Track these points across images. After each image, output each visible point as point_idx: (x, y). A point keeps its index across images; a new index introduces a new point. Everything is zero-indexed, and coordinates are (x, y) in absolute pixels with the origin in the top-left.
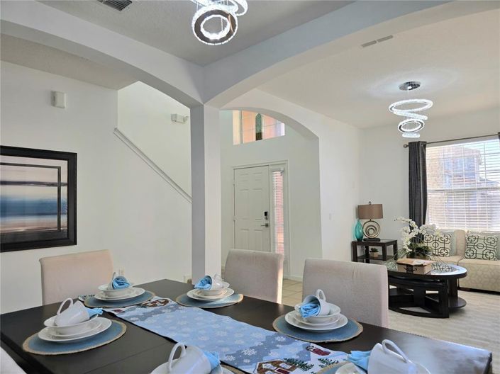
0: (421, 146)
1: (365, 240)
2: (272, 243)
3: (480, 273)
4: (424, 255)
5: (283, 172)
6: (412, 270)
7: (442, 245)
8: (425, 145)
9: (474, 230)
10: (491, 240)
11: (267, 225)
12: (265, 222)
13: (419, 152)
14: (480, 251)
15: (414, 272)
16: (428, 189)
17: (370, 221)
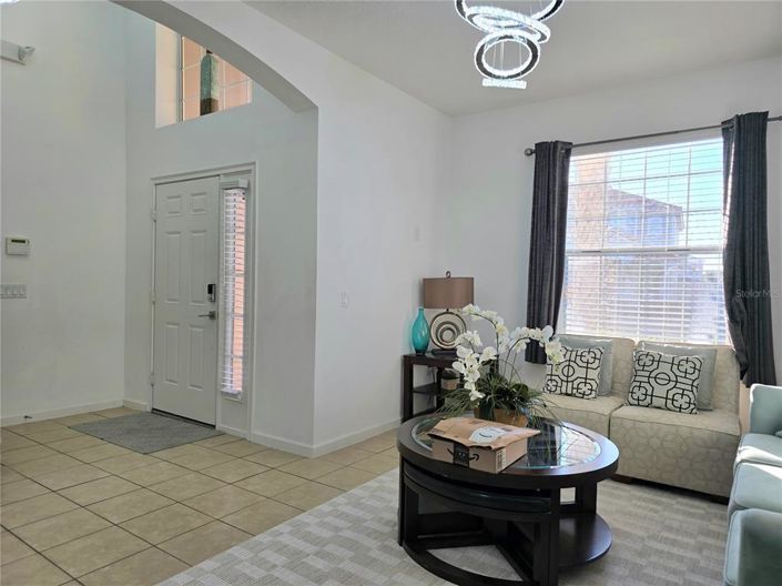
0: (560, 152)
1: (433, 352)
2: (220, 358)
3: (655, 442)
4: (513, 408)
5: (247, 190)
6: (468, 459)
7: (581, 372)
8: (568, 149)
9: (653, 339)
10: (688, 367)
11: (212, 316)
12: (208, 307)
13: (555, 165)
14: (660, 391)
15: (473, 465)
16: (568, 247)
17: (447, 313)
